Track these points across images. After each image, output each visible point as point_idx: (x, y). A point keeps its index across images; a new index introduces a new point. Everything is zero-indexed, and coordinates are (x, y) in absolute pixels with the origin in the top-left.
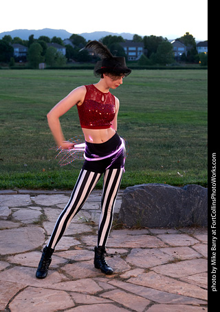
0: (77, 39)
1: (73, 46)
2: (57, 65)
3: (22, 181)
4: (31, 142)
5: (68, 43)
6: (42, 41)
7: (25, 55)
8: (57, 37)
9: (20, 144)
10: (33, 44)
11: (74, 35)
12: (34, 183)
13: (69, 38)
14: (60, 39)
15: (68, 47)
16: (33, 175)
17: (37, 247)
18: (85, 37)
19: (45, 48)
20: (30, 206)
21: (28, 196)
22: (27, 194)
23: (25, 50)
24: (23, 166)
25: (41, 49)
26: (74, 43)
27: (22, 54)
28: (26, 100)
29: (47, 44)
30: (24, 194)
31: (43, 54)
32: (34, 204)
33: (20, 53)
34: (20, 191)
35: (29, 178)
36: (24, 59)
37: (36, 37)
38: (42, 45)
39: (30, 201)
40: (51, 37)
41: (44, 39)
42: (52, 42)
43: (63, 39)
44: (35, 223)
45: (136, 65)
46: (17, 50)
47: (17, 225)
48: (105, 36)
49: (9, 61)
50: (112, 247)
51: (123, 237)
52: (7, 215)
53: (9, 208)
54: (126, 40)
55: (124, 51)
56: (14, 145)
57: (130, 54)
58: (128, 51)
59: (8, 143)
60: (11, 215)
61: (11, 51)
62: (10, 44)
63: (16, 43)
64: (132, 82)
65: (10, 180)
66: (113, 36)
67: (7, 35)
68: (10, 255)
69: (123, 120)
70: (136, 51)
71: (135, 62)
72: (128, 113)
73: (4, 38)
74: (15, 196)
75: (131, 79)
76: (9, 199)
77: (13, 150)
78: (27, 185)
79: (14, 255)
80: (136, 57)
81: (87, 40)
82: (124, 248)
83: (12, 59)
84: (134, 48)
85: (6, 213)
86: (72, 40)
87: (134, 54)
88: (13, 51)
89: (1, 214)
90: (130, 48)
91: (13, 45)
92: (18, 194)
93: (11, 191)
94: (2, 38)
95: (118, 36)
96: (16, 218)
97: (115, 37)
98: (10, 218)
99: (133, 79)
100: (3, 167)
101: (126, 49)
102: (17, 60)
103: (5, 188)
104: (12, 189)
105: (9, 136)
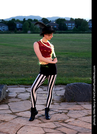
0: (45, 20)
2: (36, 31)
3: (21, 82)
4: (25, 65)
6: (29, 21)
7: (21, 27)
8: (36, 19)
9: (20, 66)
10: (25, 22)
11: (43, 18)
12: (27, 82)
13: (41, 19)
14: (37, 20)
16: (26, 79)
17: (29, 109)
18: (48, 19)
19: (30, 24)
20: (25, 92)
21: (24, 88)
22: (24, 87)
23: (21, 25)
24: (22, 76)
25: (29, 24)
26: (43, 22)
27: (20, 27)
28: (22, 47)
29: (31, 22)
30: (22, 87)
31: (29, 27)
32: (27, 92)
33: (19, 26)
34: (21, 86)
35: (24, 80)
36: (21, 29)
37: (26, 19)
38: (29, 23)
39: (25, 90)
40: (33, 19)
41: (30, 20)
42: (33, 21)
43: (38, 20)
44: (27, 100)
45: (71, 31)
46: (18, 25)
47: (20, 100)
48: (57, 19)
49: (14, 30)
50: (61, 110)
51: (66, 105)
52: (15, 96)
53: (16, 93)
54: (67, 20)
55: (66, 25)
56: (17, 66)
57: (69, 27)
58: (68, 25)
59: (15, 66)
60: (17, 96)
61: (15, 25)
62: (15, 22)
63: (18, 22)
64: (69, 39)
65: (16, 81)
66: (61, 18)
67: (14, 18)
68: (17, 112)
69: (65, 56)
70: (71, 25)
71: (71, 30)
72: (68, 53)
73: (12, 20)
74: (18, 88)
75: (69, 38)
76: (16, 89)
77: (17, 69)
78: (24, 84)
79: (19, 112)
80: (72, 28)
81: (49, 21)
82: (66, 110)
83: (16, 29)
84: (71, 24)
85: (15, 95)
86: (43, 20)
87: (70, 26)
88: (16, 25)
89: (12, 96)
90: (69, 24)
91: (16, 23)
92: (20, 87)
93: (17, 86)
94: (11, 20)
95: (63, 18)
96: (19, 97)
97: (62, 19)
98: (16, 97)
99: (70, 38)
100: (13, 76)
101: (67, 24)
102: (18, 29)
103: (14, 85)
104: (17, 85)
105: (15, 63)
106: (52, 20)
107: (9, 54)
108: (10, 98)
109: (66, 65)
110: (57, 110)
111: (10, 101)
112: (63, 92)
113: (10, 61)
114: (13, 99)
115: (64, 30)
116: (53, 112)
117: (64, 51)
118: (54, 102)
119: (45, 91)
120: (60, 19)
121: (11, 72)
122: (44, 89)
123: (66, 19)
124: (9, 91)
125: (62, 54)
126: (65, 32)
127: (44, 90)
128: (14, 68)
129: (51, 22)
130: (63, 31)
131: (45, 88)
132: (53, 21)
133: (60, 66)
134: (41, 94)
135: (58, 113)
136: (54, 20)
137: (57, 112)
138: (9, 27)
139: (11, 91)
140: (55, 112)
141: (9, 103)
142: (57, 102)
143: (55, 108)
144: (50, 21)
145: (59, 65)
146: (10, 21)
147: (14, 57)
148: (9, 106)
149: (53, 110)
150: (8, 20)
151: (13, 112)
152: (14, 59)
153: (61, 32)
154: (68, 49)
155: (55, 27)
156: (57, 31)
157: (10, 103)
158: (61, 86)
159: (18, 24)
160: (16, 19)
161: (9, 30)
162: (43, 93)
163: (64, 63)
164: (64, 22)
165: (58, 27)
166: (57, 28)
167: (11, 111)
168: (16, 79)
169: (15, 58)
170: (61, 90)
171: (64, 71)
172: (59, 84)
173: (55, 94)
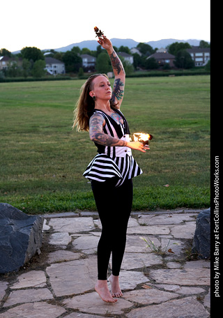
0: (144, 48)
1: (140, 54)
3: (84, 202)
5: (135, 51)
7: (93, 65)
8: (125, 46)
10: (102, 54)
11: (141, 44)
13: (136, 46)
14: (127, 48)
15: (135, 56)
18: (152, 45)
20: (93, 231)
21: (91, 219)
22: (90, 216)
23: (93, 60)
24: (86, 184)
26: (141, 51)
27: (90, 65)
30: (86, 216)
33: (88, 63)
34: (82, 213)
36: (92, 69)
39: (93, 225)
40: (118, 47)
42: (119, 51)
43: (130, 48)
45: (203, 70)
46: (85, 60)
47: (77, 255)
48: (171, 43)
49: (78, 71)
50: (186, 286)
51: (199, 271)
52: (67, 243)
53: (70, 234)
54: (193, 46)
55: (191, 57)
56: (78, 159)
57: (197, 60)
58: (195, 57)
59: (72, 157)
60: (70, 243)
61: (80, 61)
62: (79, 55)
63: (85, 54)
64: (200, 88)
65: (72, 200)
66: (179, 42)
67: (76, 46)
68: (67, 297)
69: (192, 129)
70: (203, 57)
71: (202, 67)
72: (197, 120)
73: (72, 50)
74: (77, 219)
75: (198, 85)
76: (69, 222)
77: (78, 165)
78: (90, 207)
79: (71, 297)
80: (203, 62)
81: (154, 48)
82: (201, 286)
83: (81, 69)
84: (201, 54)
85: (65, 240)
86: (140, 48)
87: (201, 60)
88: (82, 61)
89: (59, 243)
90: (197, 55)
91: (81, 56)
92: (80, 216)
93: (72, 214)
94: (70, 50)
95: (184, 42)
96: (76, 247)
97: (181, 44)
98: (70, 247)
99: (201, 85)
100: (66, 186)
101: (192, 55)
102: (86, 70)
103: (66, 210)
104: (73, 211)
105: (74, 149)
106: (159, 48)
107: (61, 127)
108: (54, 249)
109: (195, 153)
110: (174, 288)
111: (52, 260)
112: (189, 230)
113: (63, 145)
114: (60, 251)
115: (188, 68)
116: (165, 293)
117: (188, 118)
118: (167, 261)
119: (144, 225)
120: (177, 43)
121: (61, 175)
122: (141, 221)
123: (191, 44)
124: (51, 227)
125: (185, 124)
126: (189, 71)
127: (141, 225)
128: (71, 162)
129: (157, 51)
130: (185, 71)
131: (143, 216)
132: (162, 48)
133: (181, 155)
134: (134, 234)
135: (178, 298)
136: (164, 47)
137: (177, 295)
138: (66, 65)
139: (56, 229)
140: (171, 295)
141: (49, 265)
142: (174, 261)
143: (169, 281)
144: (156, 49)
145: (178, 152)
146: (68, 52)
147: (72, 136)
148: (48, 277)
149: (166, 287)
150: (65, 51)
151: (55, 297)
152: (73, 141)
153: (181, 72)
154: (198, 111)
155: (167, 61)
156: (172, 71)
157: (52, 266)
158: (185, 211)
159: (85, 57)
160: (81, 48)
161: (67, 72)
162: (139, 232)
163: (189, 147)
164: (187, 50)
165: (174, 62)
166: (172, 65)
167: (52, 291)
168: (72, 194)
169: (76, 137)
170: (184, 221)
171: (190, 169)
172: (180, 206)
173: (170, 234)
